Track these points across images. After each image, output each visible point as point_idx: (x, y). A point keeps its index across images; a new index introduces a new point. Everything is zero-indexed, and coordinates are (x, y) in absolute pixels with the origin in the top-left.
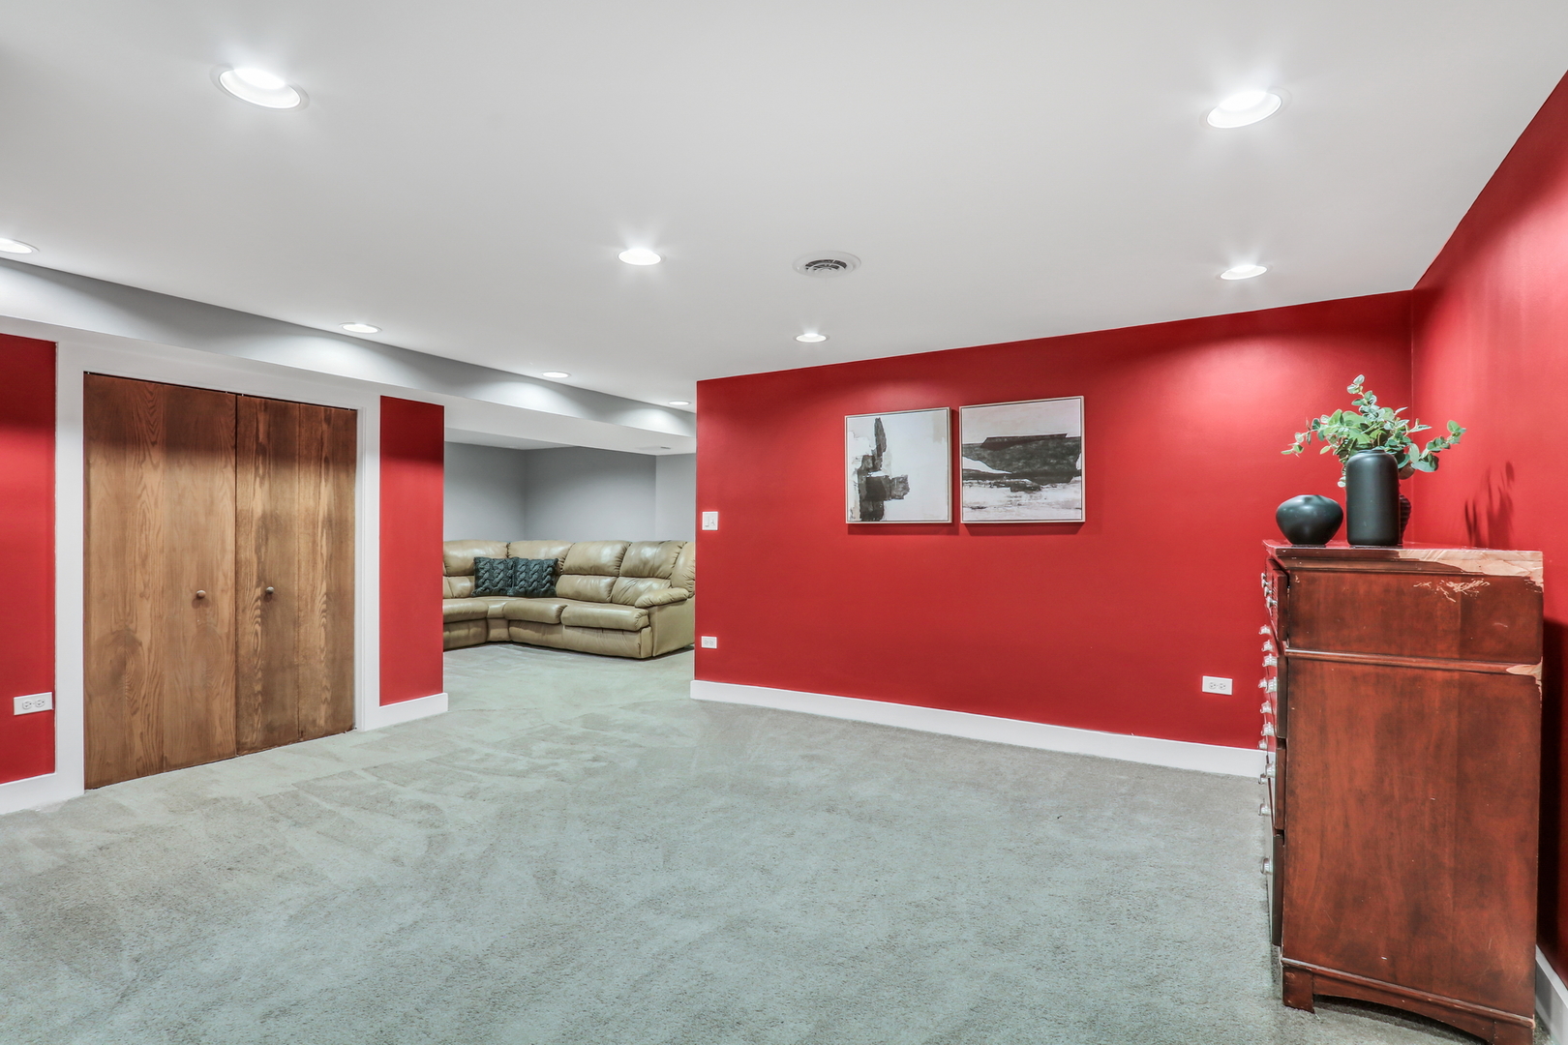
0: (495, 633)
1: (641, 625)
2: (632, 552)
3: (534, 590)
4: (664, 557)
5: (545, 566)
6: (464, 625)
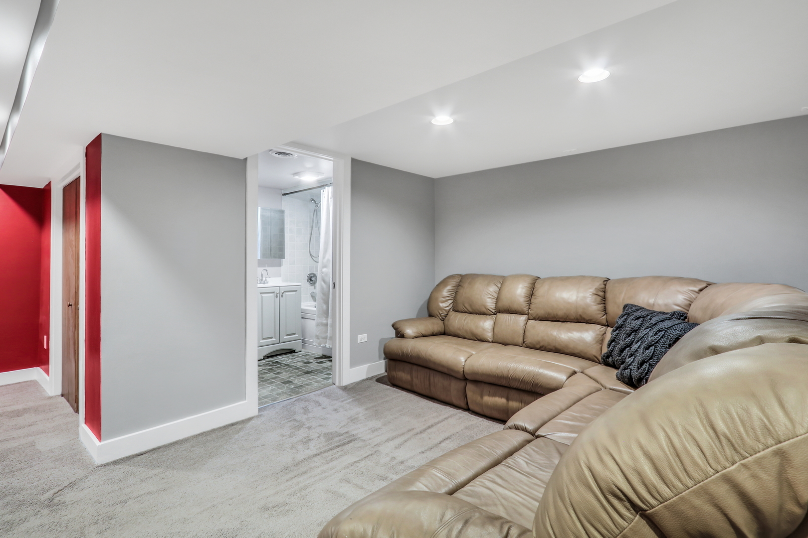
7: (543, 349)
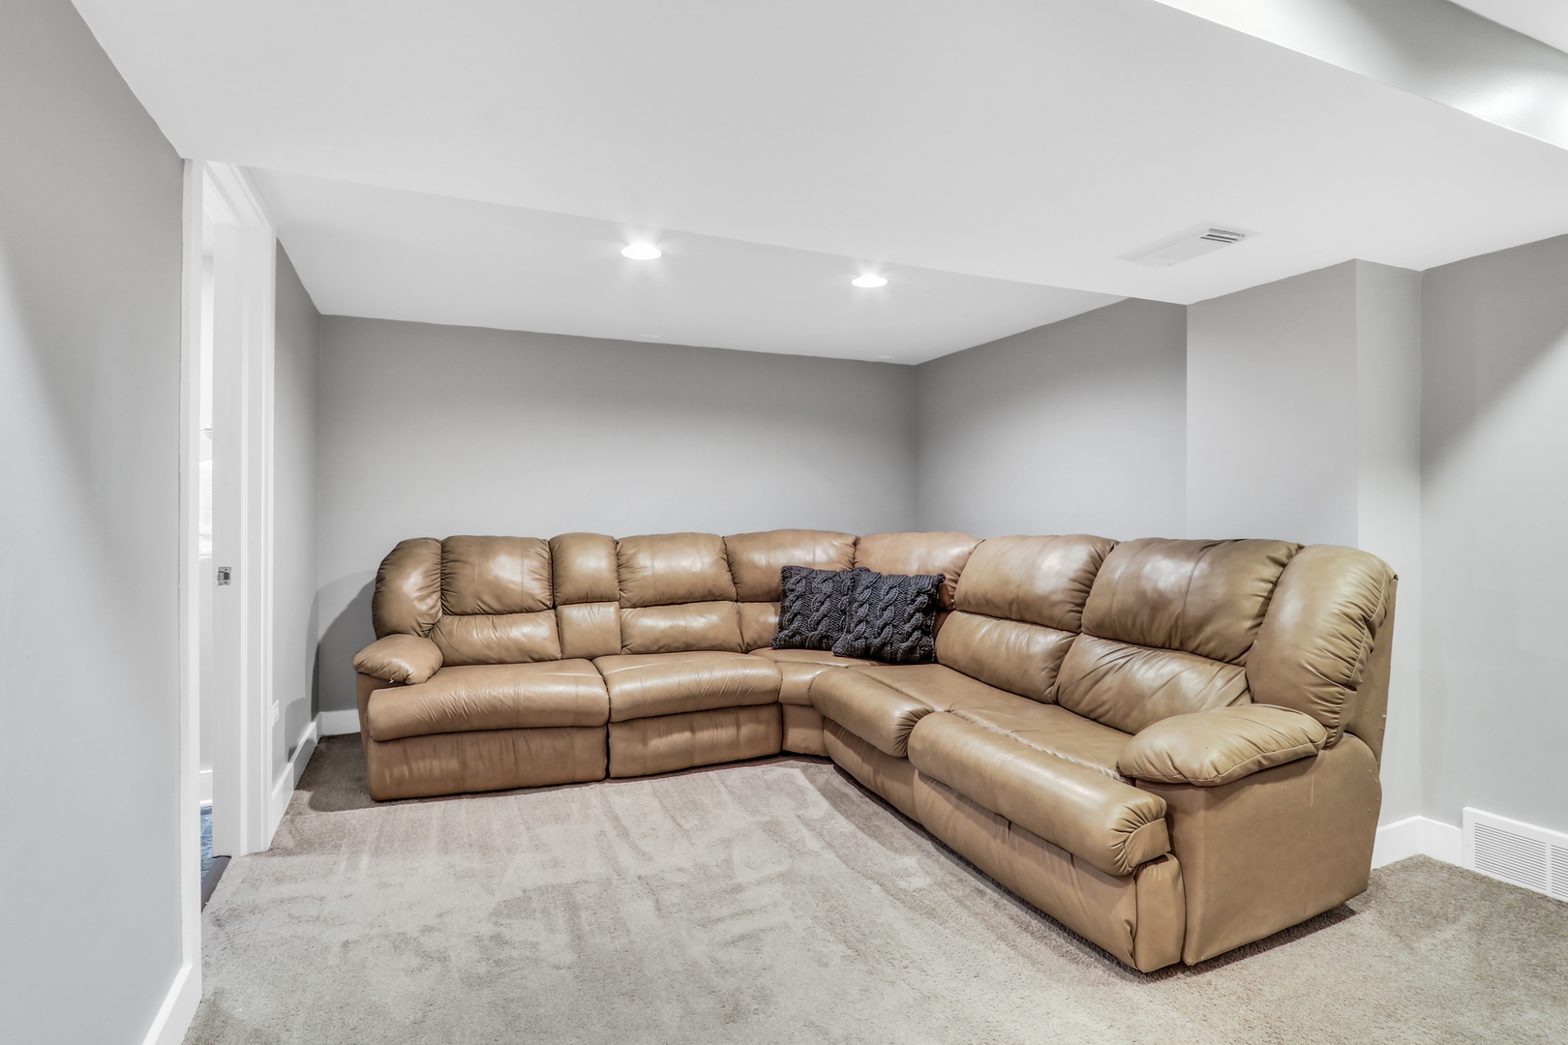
0: (799, 736)
1: (1137, 857)
2: (1116, 569)
3: (884, 645)
4: (1219, 590)
5: (912, 590)
6: (729, 717)
7: (663, 650)
